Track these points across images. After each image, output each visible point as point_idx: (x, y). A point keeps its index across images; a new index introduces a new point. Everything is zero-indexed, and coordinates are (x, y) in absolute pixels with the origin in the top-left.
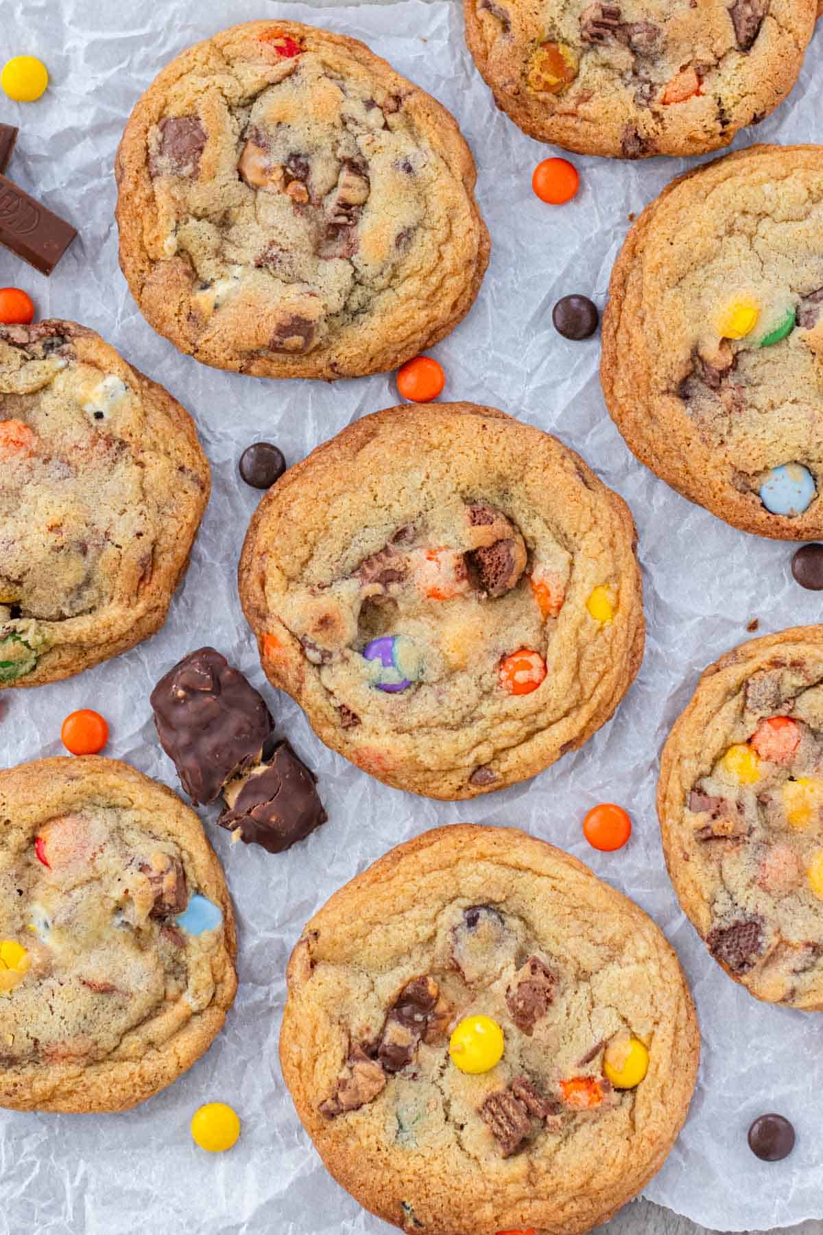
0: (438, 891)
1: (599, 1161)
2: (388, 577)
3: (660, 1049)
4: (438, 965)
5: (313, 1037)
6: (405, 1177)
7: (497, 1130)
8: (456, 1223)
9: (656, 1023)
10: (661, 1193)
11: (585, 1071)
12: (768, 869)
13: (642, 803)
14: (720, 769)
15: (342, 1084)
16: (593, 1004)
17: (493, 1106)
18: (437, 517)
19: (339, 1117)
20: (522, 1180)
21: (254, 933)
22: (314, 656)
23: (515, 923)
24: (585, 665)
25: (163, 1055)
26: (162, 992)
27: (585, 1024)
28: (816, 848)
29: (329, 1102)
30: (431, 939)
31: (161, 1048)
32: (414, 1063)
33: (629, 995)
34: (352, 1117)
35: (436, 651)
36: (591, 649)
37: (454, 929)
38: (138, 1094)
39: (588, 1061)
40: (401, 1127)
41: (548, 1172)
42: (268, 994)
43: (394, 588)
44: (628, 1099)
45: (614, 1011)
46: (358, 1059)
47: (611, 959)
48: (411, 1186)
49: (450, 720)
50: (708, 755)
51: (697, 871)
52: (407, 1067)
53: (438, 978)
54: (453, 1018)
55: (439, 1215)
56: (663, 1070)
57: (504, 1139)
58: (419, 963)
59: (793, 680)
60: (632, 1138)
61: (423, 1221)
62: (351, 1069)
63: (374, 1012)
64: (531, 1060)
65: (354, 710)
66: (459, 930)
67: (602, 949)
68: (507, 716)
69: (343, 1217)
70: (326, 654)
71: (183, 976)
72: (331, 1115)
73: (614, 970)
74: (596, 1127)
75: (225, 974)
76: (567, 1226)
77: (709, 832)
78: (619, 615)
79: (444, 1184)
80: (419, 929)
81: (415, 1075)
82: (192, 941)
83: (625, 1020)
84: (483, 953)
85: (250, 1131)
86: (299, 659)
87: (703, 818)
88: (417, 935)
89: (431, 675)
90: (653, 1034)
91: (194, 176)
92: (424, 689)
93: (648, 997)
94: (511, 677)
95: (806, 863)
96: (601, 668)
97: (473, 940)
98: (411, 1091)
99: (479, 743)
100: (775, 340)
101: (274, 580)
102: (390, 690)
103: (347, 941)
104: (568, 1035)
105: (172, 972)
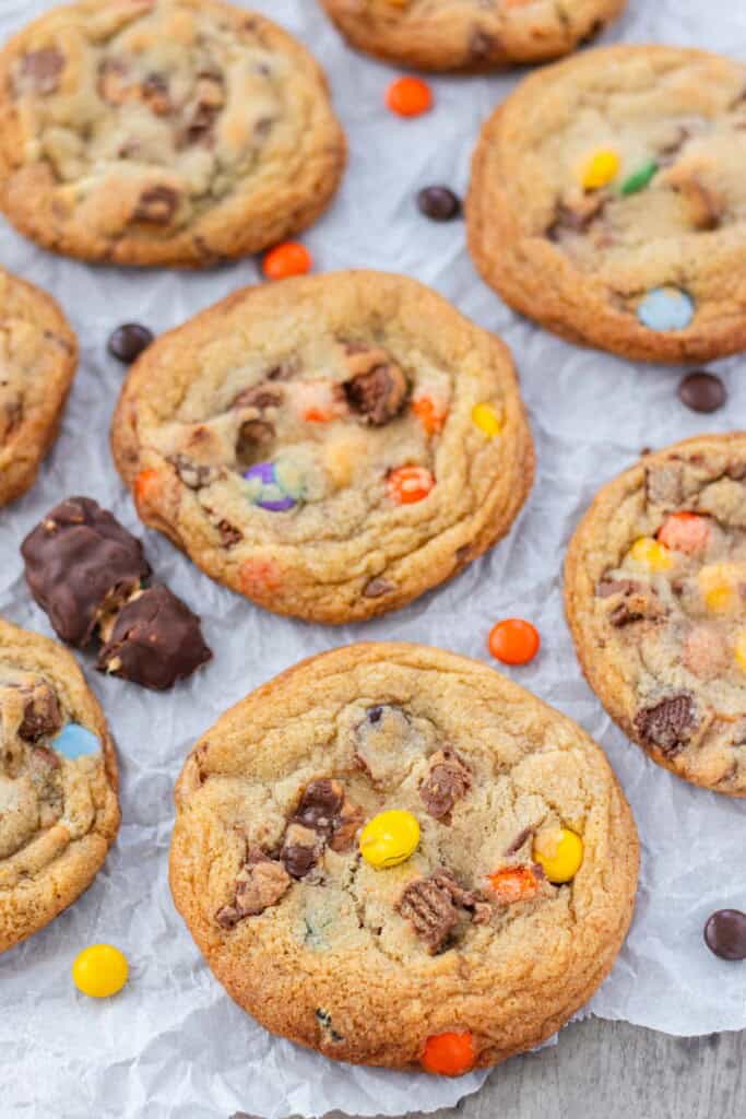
0: (336, 692)
1: (539, 951)
2: (264, 401)
3: (596, 832)
4: (341, 767)
5: (206, 842)
6: (318, 978)
7: (420, 923)
8: (380, 1028)
9: (588, 808)
10: (613, 1010)
11: (514, 860)
12: (692, 650)
13: (549, 622)
14: (629, 561)
15: (241, 887)
16: (516, 796)
17: (413, 897)
18: (311, 353)
19: (240, 925)
20: (452, 972)
21: (137, 770)
22: (190, 476)
23: (423, 723)
24: (475, 472)
25: (38, 883)
26: (35, 818)
27: (508, 812)
28: (740, 628)
29: (227, 908)
30: (331, 741)
31: (36, 877)
32: (321, 865)
33: (554, 780)
34: (253, 922)
35: (317, 469)
36: (480, 457)
37: (356, 728)
38: (10, 927)
39: (516, 849)
40: (310, 932)
41: (481, 965)
42: (155, 834)
43: (271, 412)
44: (565, 891)
45: (539, 797)
46: (257, 860)
47: (531, 750)
48: (326, 988)
49: (337, 531)
50: (615, 545)
51: (616, 656)
52: (314, 870)
53: (343, 782)
54: (362, 822)
55: (360, 1020)
56: (600, 854)
57: (428, 932)
58: (320, 766)
59: (694, 474)
60: (574, 928)
61: (342, 1030)
62: (250, 872)
63: (273, 816)
64: (452, 856)
65: (235, 523)
66: (363, 727)
67: (520, 740)
68: (397, 524)
69: (250, 1058)
70: (203, 471)
71: (58, 802)
72: (231, 924)
73: (535, 759)
74: (532, 918)
75: (106, 798)
76: (509, 1028)
77: (624, 610)
78: (508, 428)
79: (365, 982)
80: (318, 728)
81: (322, 880)
82: (68, 762)
83: (553, 807)
84: (390, 751)
85: (139, 978)
86: (175, 479)
87: (615, 598)
88: (316, 735)
89: (316, 493)
90: (585, 818)
91: (55, 91)
92: (309, 508)
93: (576, 779)
94: (398, 487)
95: (732, 645)
96: (493, 473)
97: (378, 735)
98: (320, 897)
99: (370, 551)
100: (637, 186)
101: (146, 417)
102: (273, 507)
103: (240, 747)
104: (490, 827)
105: (47, 798)
